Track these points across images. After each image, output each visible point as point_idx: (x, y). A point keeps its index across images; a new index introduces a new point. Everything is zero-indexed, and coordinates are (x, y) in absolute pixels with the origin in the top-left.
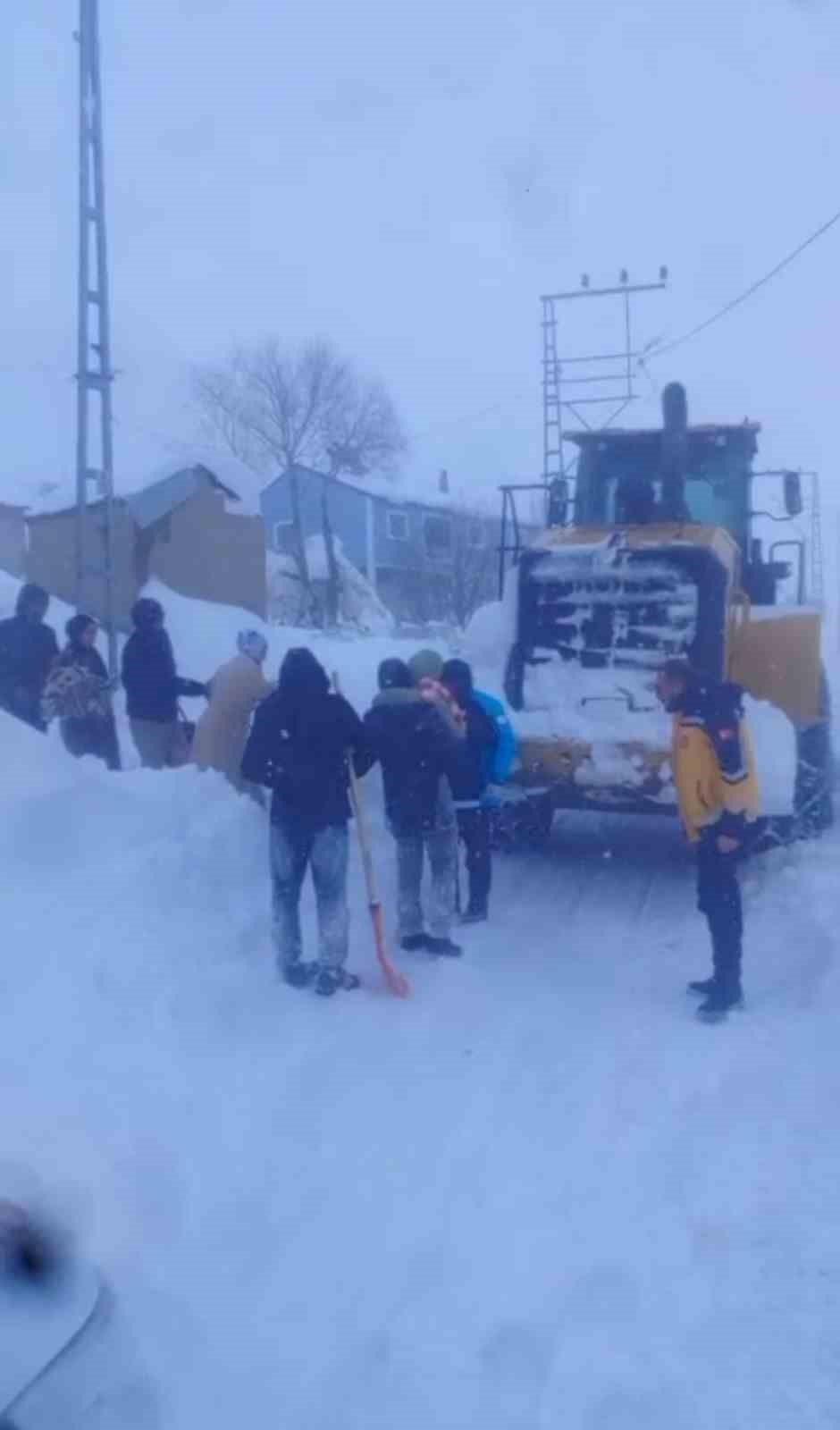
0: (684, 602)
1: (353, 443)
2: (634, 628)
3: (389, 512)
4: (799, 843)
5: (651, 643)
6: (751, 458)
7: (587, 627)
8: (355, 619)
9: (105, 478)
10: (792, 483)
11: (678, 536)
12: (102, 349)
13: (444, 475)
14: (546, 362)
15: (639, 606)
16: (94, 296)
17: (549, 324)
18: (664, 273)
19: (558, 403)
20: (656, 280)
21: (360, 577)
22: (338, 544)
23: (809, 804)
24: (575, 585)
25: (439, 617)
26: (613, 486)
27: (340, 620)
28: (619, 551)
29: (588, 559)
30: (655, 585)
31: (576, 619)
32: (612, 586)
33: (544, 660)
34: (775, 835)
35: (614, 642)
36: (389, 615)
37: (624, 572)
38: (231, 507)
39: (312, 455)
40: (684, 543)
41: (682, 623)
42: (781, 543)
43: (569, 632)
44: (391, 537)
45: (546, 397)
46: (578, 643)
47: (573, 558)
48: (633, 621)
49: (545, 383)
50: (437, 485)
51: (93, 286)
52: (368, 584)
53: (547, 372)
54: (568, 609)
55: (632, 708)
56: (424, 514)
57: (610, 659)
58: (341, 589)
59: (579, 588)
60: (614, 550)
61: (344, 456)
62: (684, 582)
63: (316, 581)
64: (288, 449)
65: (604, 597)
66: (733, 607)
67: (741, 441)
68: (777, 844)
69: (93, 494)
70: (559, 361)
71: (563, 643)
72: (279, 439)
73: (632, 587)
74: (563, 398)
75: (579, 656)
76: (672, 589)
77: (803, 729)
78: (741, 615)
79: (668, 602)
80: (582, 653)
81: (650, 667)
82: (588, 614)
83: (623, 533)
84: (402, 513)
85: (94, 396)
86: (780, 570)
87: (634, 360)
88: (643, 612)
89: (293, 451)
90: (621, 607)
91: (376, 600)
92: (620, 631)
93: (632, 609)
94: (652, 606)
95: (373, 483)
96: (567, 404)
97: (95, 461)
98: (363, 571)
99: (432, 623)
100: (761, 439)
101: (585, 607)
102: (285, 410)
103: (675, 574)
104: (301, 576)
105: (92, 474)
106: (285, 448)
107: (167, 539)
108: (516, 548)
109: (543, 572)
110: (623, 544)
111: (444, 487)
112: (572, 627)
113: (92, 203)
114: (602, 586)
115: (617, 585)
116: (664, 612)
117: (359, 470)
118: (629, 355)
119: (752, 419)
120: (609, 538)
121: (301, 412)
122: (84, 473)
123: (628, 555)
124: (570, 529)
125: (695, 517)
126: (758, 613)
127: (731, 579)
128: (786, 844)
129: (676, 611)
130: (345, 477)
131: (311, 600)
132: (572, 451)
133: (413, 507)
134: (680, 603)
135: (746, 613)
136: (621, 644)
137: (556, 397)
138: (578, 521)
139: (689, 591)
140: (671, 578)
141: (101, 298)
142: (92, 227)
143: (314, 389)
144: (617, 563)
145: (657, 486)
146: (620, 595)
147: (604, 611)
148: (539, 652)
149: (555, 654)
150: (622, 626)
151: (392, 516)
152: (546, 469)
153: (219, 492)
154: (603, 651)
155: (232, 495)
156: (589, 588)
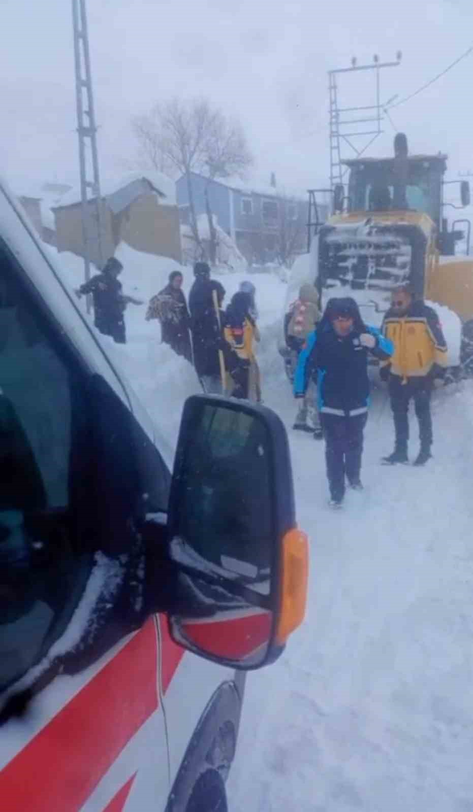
0: (404, 254)
1: (223, 159)
2: (379, 268)
3: (243, 198)
4: (463, 381)
5: (387, 276)
6: (443, 173)
7: (355, 268)
8: (225, 262)
9: (96, 187)
10: (465, 187)
11: (402, 219)
12: (90, 113)
13: (273, 176)
14: (331, 111)
15: (382, 257)
16: (84, 83)
17: (333, 87)
18: (399, 56)
19: (338, 136)
20: (395, 60)
21: (228, 238)
22: (215, 219)
23: (468, 361)
24: (348, 245)
25: (272, 260)
26: (368, 189)
27: (217, 263)
28: (371, 228)
29: (355, 231)
30: (390, 245)
31: (349, 263)
32: (367, 247)
33: (331, 286)
34: (452, 377)
35: (368, 275)
36: (244, 260)
37: (374, 239)
38: (161, 201)
39: (200, 168)
40: (405, 223)
41: (403, 266)
42: (459, 221)
43: (345, 270)
44: (243, 213)
45: (332, 132)
46: (350, 277)
47: (347, 231)
48: (378, 265)
49: (331, 123)
50: (269, 181)
51: (84, 77)
52: (231, 240)
53: (332, 118)
54: (345, 258)
55: (377, 310)
56: (263, 200)
57: (366, 285)
58: (218, 244)
59: (350, 247)
60: (368, 226)
61: (217, 166)
62: (405, 244)
63: (204, 240)
64: (185, 163)
65: (363, 252)
66: (430, 256)
67: (437, 164)
68: (452, 382)
69: (90, 195)
70: (339, 110)
71: (341, 276)
72: (181, 157)
73: (377, 246)
74: (342, 132)
75: (350, 283)
76: (398, 248)
77: (465, 321)
78: (436, 261)
79: (397, 255)
80: (353, 282)
81: (386, 289)
82: (355, 261)
83: (373, 218)
84: (250, 199)
85: (87, 140)
86: (459, 235)
87: (381, 110)
88: (383, 260)
89: (189, 165)
90: (372, 257)
91: (237, 251)
92: (371, 271)
93: (377, 258)
94: (389, 256)
95: (234, 182)
96: (343, 136)
97: (90, 177)
98: (229, 233)
99: (269, 264)
100: (448, 163)
101: (354, 257)
102: (183, 141)
103: (399, 239)
104: (195, 237)
105: (89, 184)
106: (184, 162)
107: (128, 219)
108: (317, 224)
109: (331, 238)
110: (372, 224)
111: (273, 183)
112: (346, 268)
113: (80, 28)
114: (362, 246)
115: (370, 246)
116: (395, 260)
117: (226, 175)
118: (378, 107)
119: (443, 152)
120: (365, 221)
121: (192, 142)
122: (84, 184)
123: (375, 230)
124: (345, 214)
125: (411, 207)
126: (444, 260)
127: (429, 242)
128: (457, 382)
129: (400, 260)
130: (219, 179)
131: (201, 251)
132: (346, 171)
133: (256, 195)
134: (402, 255)
135: (437, 261)
136: (372, 277)
137: (337, 132)
138: (349, 210)
139: (407, 249)
140: (398, 242)
141: (88, 84)
142: (81, 41)
143: (200, 128)
144: (369, 234)
145: (391, 189)
146: (371, 251)
147: (363, 259)
148: (330, 281)
149: (338, 283)
150: (372, 267)
151: (244, 201)
152: (332, 174)
153: (154, 193)
154: (362, 281)
155: (161, 194)
156: (355, 247)
